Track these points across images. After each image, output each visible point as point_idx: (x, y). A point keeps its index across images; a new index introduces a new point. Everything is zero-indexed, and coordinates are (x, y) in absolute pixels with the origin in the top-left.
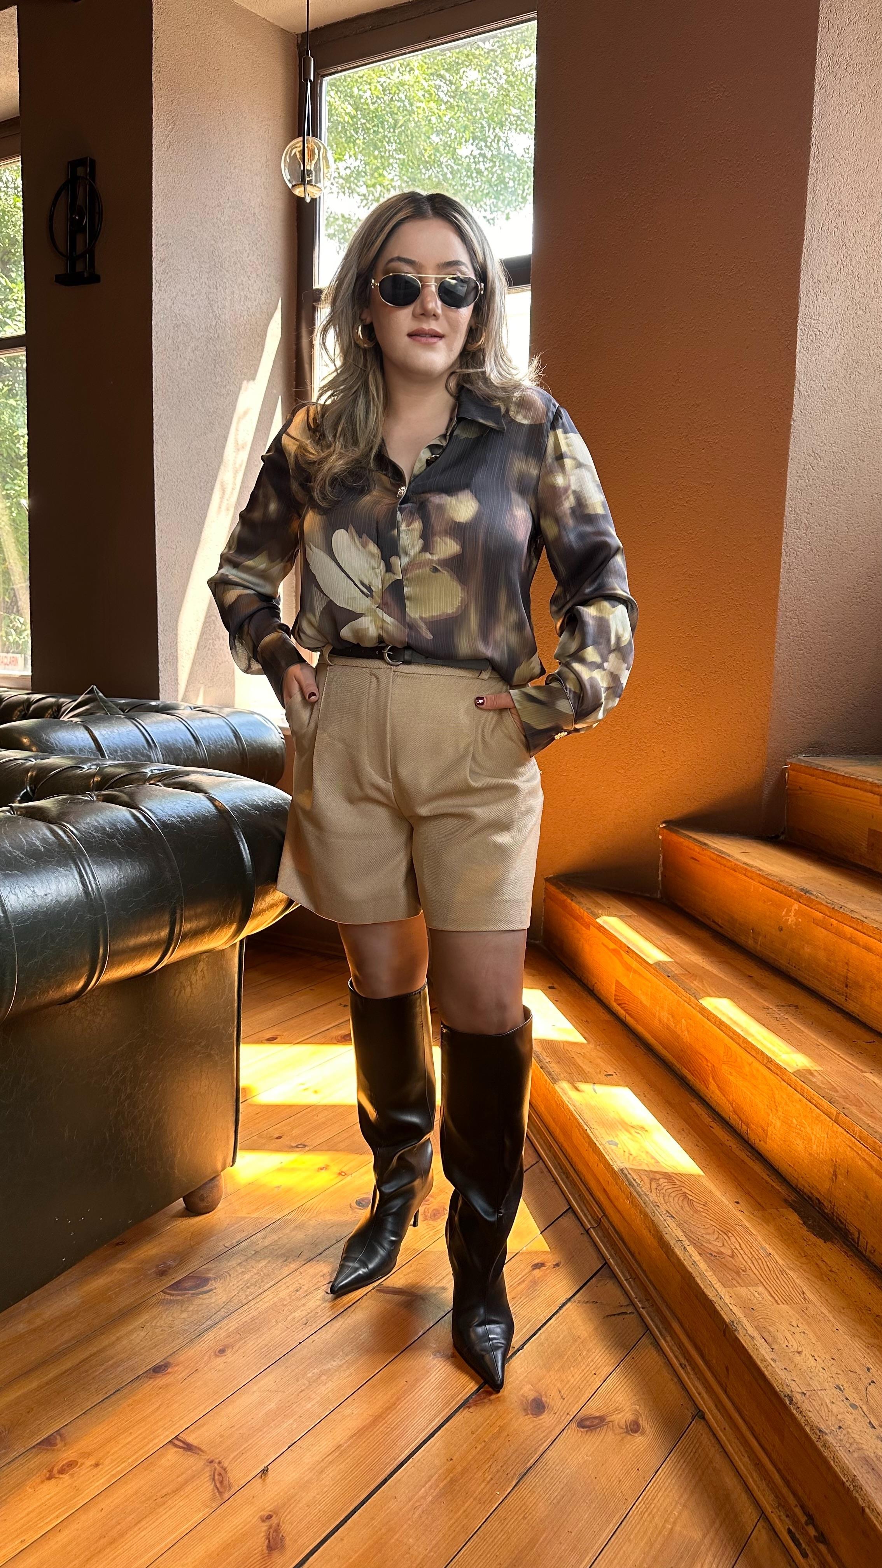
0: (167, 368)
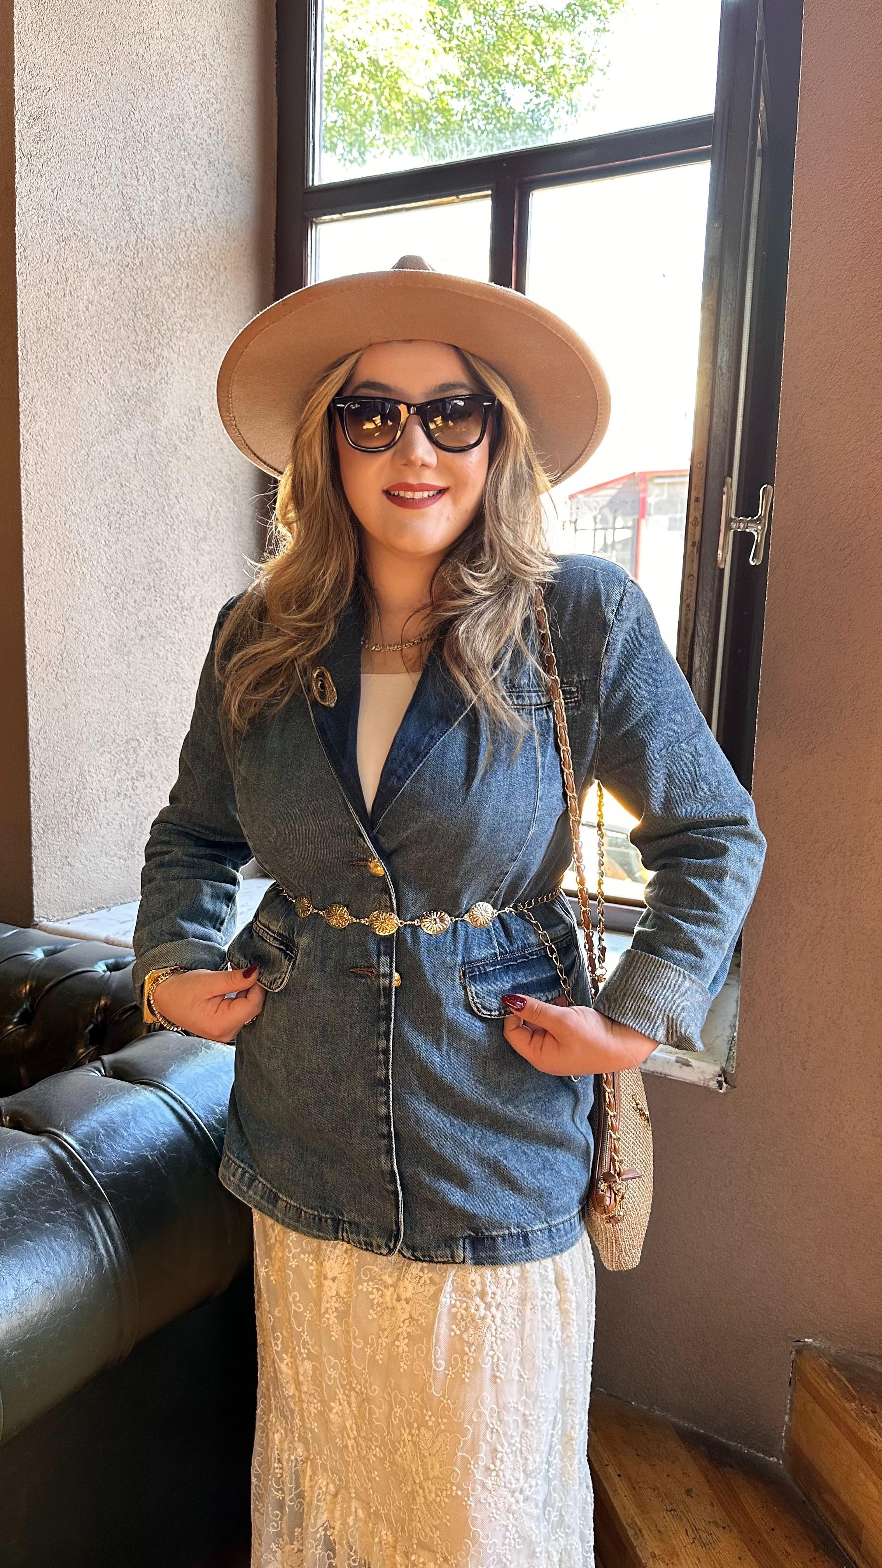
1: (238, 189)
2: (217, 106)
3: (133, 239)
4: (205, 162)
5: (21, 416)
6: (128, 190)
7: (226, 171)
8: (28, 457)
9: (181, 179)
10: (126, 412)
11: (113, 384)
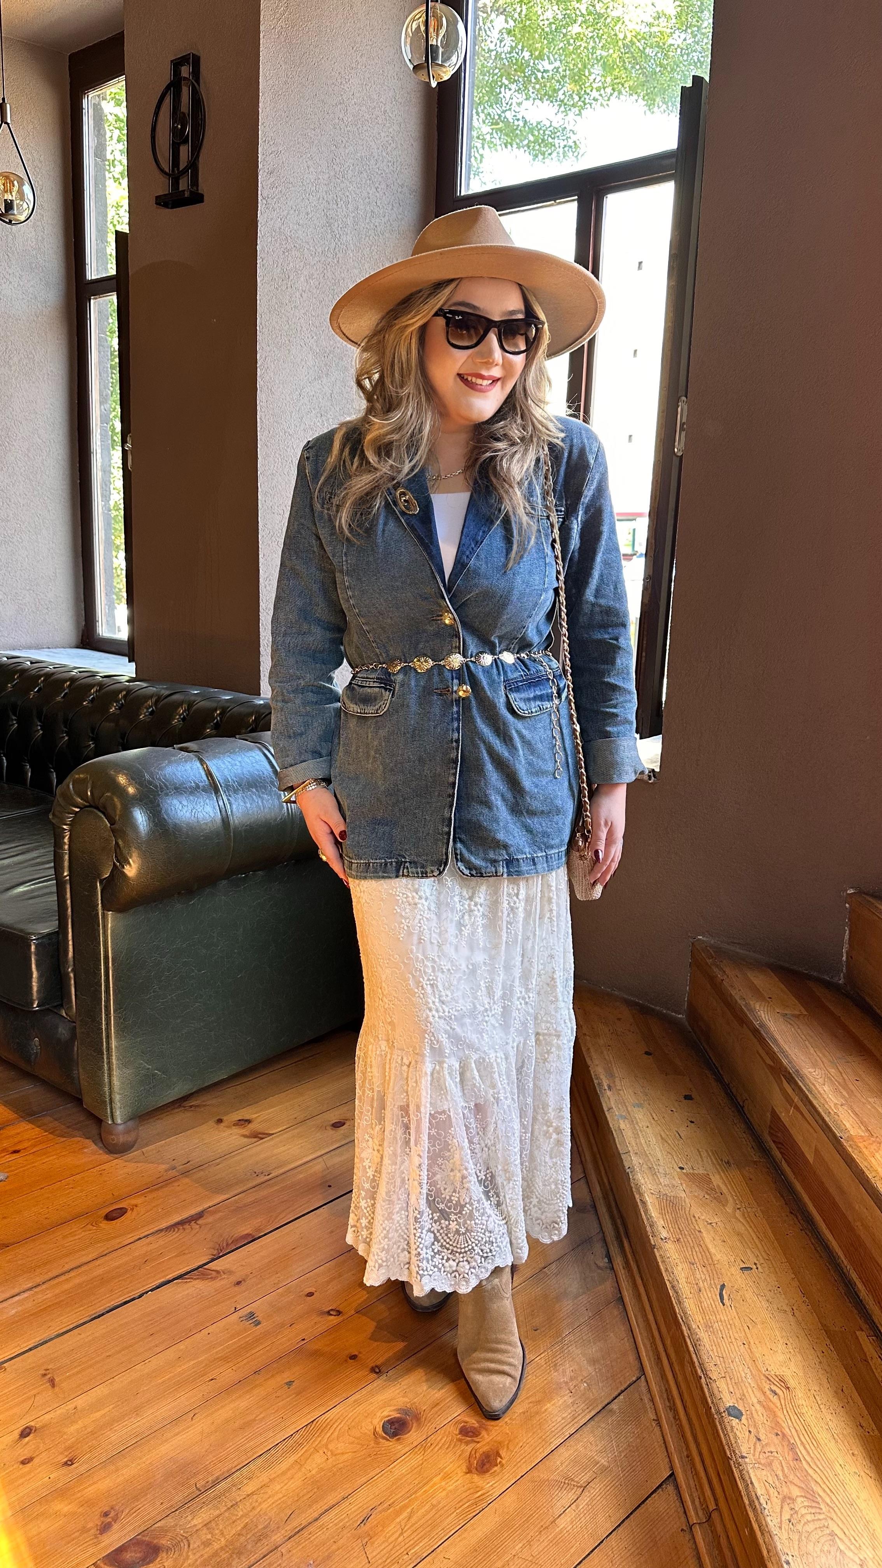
0: (274, 300)
1: (408, 202)
2: (393, 145)
3: (333, 245)
4: (383, 186)
5: (258, 370)
6: (331, 212)
7: (399, 190)
8: (261, 397)
9: (367, 200)
10: (326, 365)
11: (317, 346)
